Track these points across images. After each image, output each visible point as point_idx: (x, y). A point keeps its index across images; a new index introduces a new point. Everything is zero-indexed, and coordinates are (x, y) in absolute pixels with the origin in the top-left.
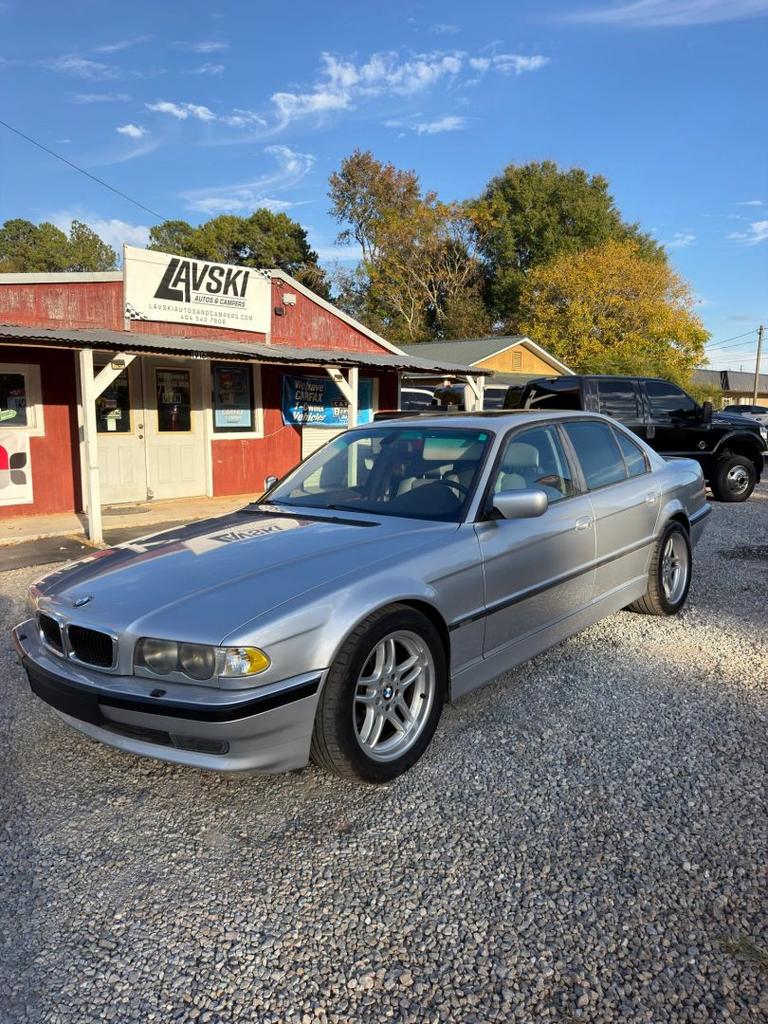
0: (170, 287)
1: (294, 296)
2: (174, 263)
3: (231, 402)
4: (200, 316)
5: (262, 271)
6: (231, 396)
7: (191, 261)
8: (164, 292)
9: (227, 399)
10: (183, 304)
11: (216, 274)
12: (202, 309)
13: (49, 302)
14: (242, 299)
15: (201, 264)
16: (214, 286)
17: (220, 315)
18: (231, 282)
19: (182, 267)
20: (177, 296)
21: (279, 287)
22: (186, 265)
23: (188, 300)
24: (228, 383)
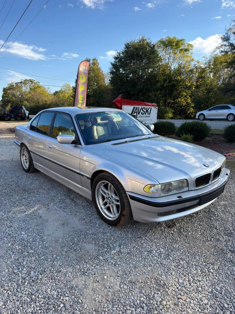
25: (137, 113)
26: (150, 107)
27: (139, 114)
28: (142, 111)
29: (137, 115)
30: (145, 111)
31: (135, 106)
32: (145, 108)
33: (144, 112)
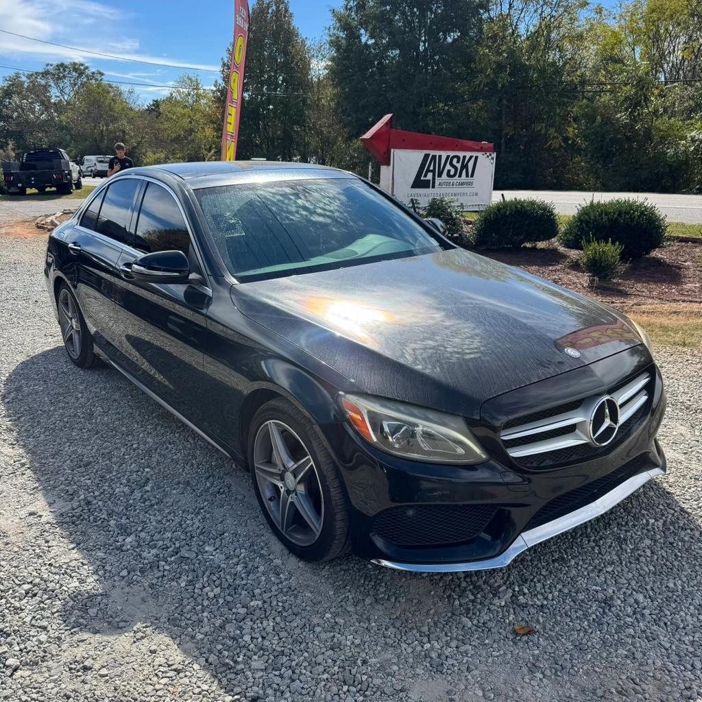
25: (433, 171)
26: (474, 154)
27: (440, 176)
28: (448, 167)
29: (434, 179)
30: (459, 166)
31: (427, 152)
32: (458, 157)
33: (455, 168)
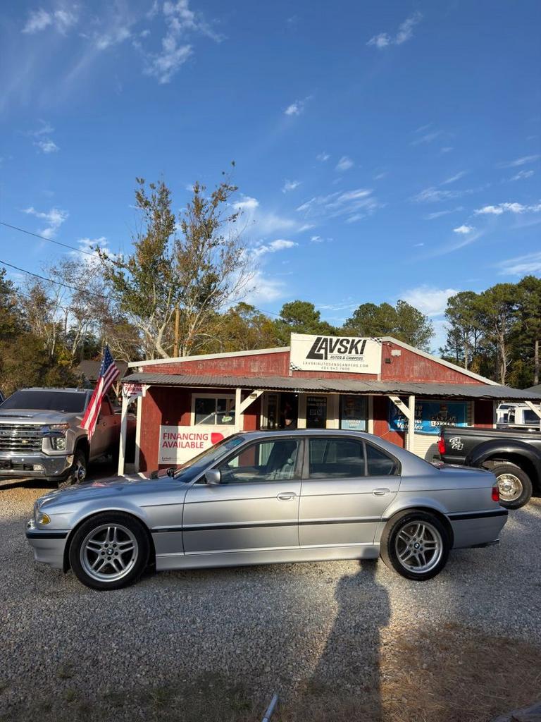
0: (316, 352)
1: (400, 351)
2: (318, 340)
3: (352, 415)
4: (333, 367)
5: (376, 338)
6: (352, 412)
7: (329, 338)
8: (312, 355)
9: (350, 413)
10: (323, 361)
11: (344, 343)
12: (335, 363)
13: (252, 364)
14: (361, 356)
15: (335, 339)
16: (343, 349)
17: (346, 365)
18: (354, 346)
19: (323, 341)
20: (320, 357)
21: (387, 347)
22: (326, 340)
23: (326, 358)
24: (351, 404)
